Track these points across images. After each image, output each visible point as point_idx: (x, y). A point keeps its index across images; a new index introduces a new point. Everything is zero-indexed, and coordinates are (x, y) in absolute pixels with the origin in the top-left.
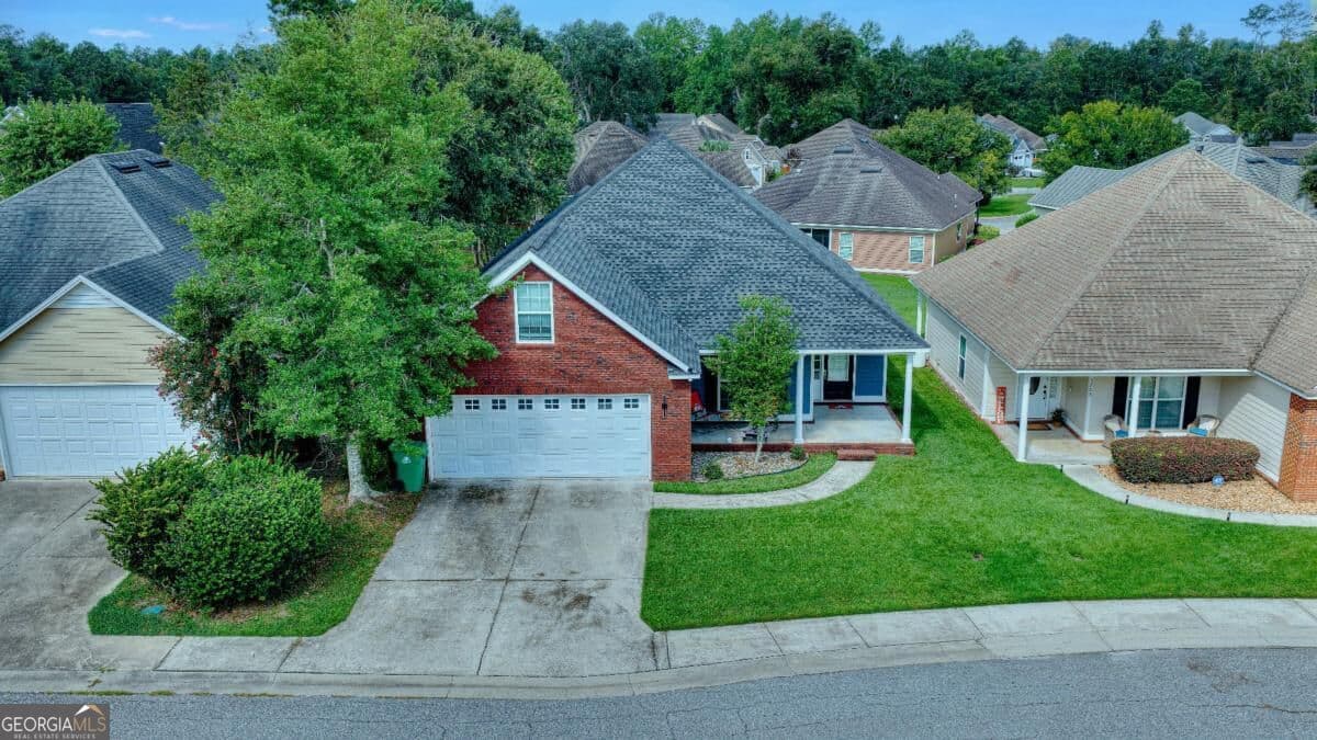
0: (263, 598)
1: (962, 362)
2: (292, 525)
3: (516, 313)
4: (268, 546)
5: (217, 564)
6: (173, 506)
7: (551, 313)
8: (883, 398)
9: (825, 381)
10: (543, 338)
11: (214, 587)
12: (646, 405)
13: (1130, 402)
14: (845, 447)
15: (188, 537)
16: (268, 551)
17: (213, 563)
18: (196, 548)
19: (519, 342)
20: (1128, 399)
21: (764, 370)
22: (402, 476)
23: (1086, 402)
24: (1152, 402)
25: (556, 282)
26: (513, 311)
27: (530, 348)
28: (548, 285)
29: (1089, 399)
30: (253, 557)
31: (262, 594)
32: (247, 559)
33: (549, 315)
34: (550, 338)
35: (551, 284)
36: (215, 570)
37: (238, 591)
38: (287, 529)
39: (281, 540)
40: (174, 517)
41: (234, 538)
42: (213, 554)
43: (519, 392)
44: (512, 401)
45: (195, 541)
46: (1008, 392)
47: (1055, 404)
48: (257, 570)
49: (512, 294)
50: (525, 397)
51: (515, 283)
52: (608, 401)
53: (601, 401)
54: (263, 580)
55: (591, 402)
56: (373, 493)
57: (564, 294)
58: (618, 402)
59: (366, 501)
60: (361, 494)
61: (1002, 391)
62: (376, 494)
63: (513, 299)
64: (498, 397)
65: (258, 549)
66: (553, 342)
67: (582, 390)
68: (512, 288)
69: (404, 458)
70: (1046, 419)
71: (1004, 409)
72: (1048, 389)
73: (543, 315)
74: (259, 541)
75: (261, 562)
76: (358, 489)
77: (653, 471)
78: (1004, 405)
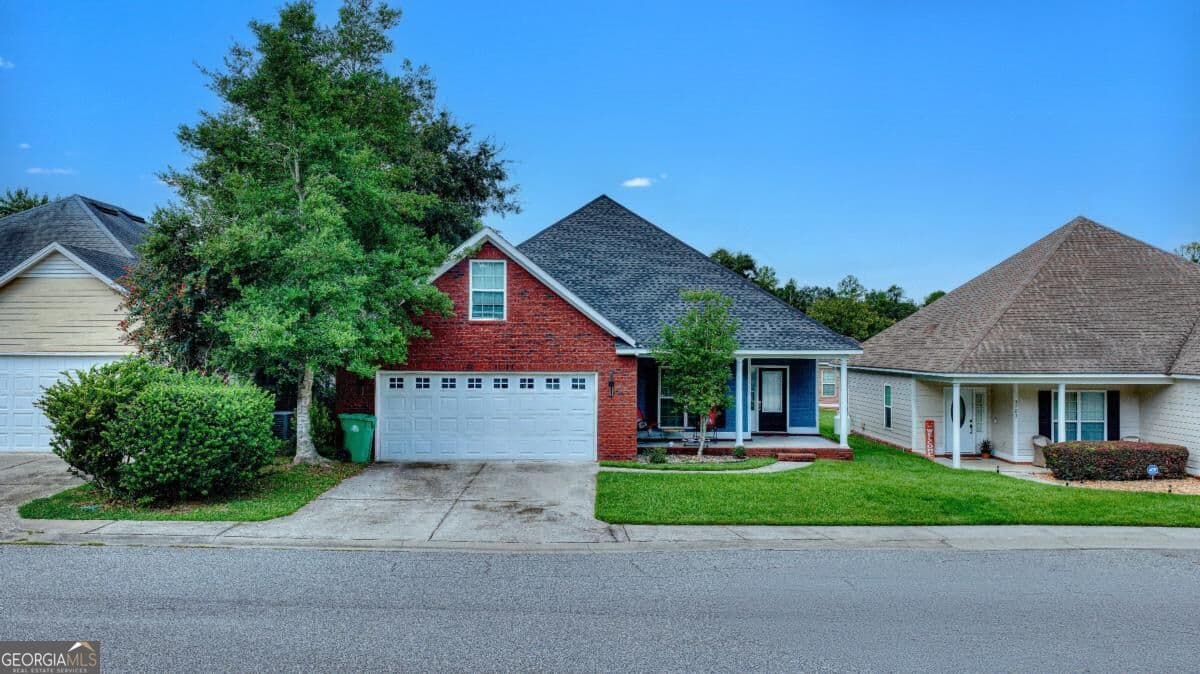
0: (205, 492)
1: (888, 411)
2: (244, 417)
3: (471, 290)
4: (217, 432)
5: (164, 446)
6: (127, 390)
7: (505, 290)
8: (816, 430)
9: (760, 412)
10: (496, 316)
11: (159, 470)
12: (593, 383)
13: (1056, 424)
14: (784, 451)
15: (138, 414)
16: (217, 436)
17: (161, 441)
18: (146, 426)
19: (471, 318)
20: (1053, 421)
21: (706, 357)
22: (351, 445)
23: (1012, 422)
24: (1075, 424)
25: (510, 260)
26: (468, 289)
27: (482, 324)
28: (502, 263)
29: (1016, 421)
30: (201, 442)
31: (205, 488)
32: (195, 441)
33: (502, 293)
34: (502, 316)
35: (505, 262)
36: (160, 452)
37: (181, 476)
38: (238, 419)
39: (231, 429)
40: (125, 399)
41: (185, 417)
42: (160, 434)
43: (470, 367)
44: (462, 379)
45: (144, 418)
46: (936, 424)
47: (983, 437)
48: (204, 456)
49: (468, 272)
50: (474, 375)
51: (471, 261)
52: (556, 381)
53: (549, 381)
54: (209, 468)
55: (540, 381)
56: (319, 457)
57: (517, 272)
58: (566, 382)
59: (312, 462)
60: (308, 455)
61: (930, 424)
62: (322, 459)
63: (468, 276)
64: (449, 375)
65: (207, 434)
66: (505, 319)
67: (531, 369)
68: (468, 267)
69: (353, 426)
70: (974, 453)
71: (933, 442)
72: (974, 424)
73: (496, 293)
74: (209, 425)
75: (209, 447)
76: (305, 450)
77: (599, 451)
78: (933, 438)
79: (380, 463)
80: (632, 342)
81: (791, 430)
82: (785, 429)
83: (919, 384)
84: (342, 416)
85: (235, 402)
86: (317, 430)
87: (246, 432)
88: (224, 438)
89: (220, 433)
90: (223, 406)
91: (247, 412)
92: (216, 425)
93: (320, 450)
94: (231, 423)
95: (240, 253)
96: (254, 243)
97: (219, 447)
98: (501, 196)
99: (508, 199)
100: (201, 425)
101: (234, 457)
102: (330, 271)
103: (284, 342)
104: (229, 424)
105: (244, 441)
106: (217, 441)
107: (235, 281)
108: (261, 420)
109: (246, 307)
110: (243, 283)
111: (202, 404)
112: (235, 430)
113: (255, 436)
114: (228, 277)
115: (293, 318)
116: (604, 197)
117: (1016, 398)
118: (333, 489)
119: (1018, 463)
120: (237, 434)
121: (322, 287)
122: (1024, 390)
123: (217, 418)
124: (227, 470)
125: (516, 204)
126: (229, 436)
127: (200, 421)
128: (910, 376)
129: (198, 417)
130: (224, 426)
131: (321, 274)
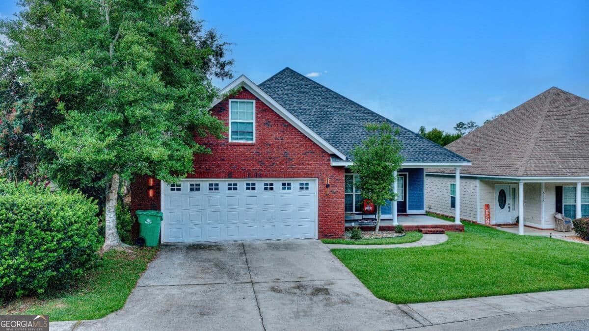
0: (41, 291)
1: (454, 198)
2: (76, 222)
3: (230, 121)
4: (53, 237)
7: (254, 121)
8: (423, 212)
10: (248, 139)
12: (314, 185)
14: (424, 227)
16: (52, 241)
19: (230, 141)
20: (563, 204)
22: (144, 234)
23: (541, 205)
25: (258, 100)
26: (228, 120)
27: (239, 145)
28: (252, 102)
29: (543, 204)
30: (38, 246)
31: (41, 287)
32: (31, 247)
33: (252, 123)
34: (252, 139)
35: (254, 101)
37: (18, 279)
38: (71, 224)
39: (65, 234)
41: (21, 225)
43: (230, 176)
44: (223, 184)
46: (491, 207)
47: (515, 213)
48: (40, 259)
49: (228, 108)
50: (232, 181)
51: (230, 101)
52: (289, 184)
53: (284, 184)
54: (45, 270)
55: (278, 184)
56: (123, 244)
57: (263, 109)
58: (295, 184)
59: (120, 249)
60: (115, 243)
61: (487, 206)
62: (125, 245)
63: (228, 111)
64: (214, 181)
65: (43, 239)
66: (254, 141)
67: (272, 177)
68: (228, 104)
69: (146, 219)
70: (511, 223)
71: (489, 217)
72: (511, 206)
73: (248, 123)
74: (45, 231)
75: (45, 251)
76: (111, 240)
77: (319, 232)
78: (489, 215)
79: (167, 245)
80: (344, 157)
81: (409, 212)
82: (405, 211)
83: (482, 183)
84: (139, 212)
85: (67, 209)
86: (121, 223)
87: (77, 235)
88: (59, 242)
89: (56, 238)
90: (57, 214)
91: (78, 217)
92: (51, 231)
93: (123, 240)
94: (65, 229)
95: (67, 82)
96: (80, 73)
97: (55, 251)
98: (222, 66)
99: (227, 68)
100: (38, 231)
101: (68, 258)
102: (143, 99)
103: (106, 156)
104: (63, 229)
105: (77, 243)
106: (53, 246)
107: (61, 106)
108: (89, 223)
109: (70, 128)
110: (68, 108)
111: (38, 213)
112: (70, 234)
113: (85, 237)
114: (53, 104)
115: (112, 138)
116: (287, 68)
117: (543, 190)
118: (145, 275)
119: (546, 229)
120: (70, 237)
121: (137, 112)
122: (548, 186)
123: (52, 224)
124: (62, 270)
125: (230, 73)
126: (64, 240)
127: (36, 228)
128: (475, 178)
129: (34, 224)
130: (58, 231)
131: (135, 101)
